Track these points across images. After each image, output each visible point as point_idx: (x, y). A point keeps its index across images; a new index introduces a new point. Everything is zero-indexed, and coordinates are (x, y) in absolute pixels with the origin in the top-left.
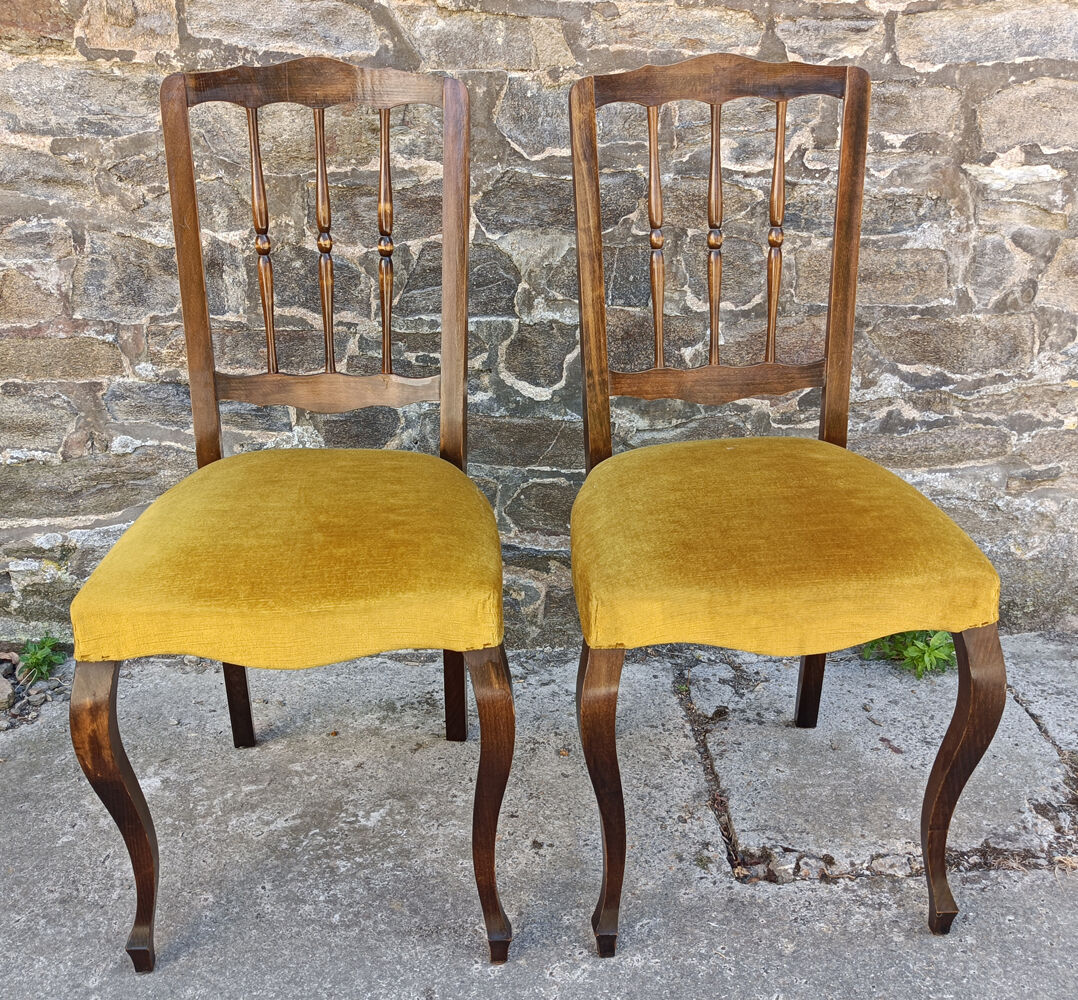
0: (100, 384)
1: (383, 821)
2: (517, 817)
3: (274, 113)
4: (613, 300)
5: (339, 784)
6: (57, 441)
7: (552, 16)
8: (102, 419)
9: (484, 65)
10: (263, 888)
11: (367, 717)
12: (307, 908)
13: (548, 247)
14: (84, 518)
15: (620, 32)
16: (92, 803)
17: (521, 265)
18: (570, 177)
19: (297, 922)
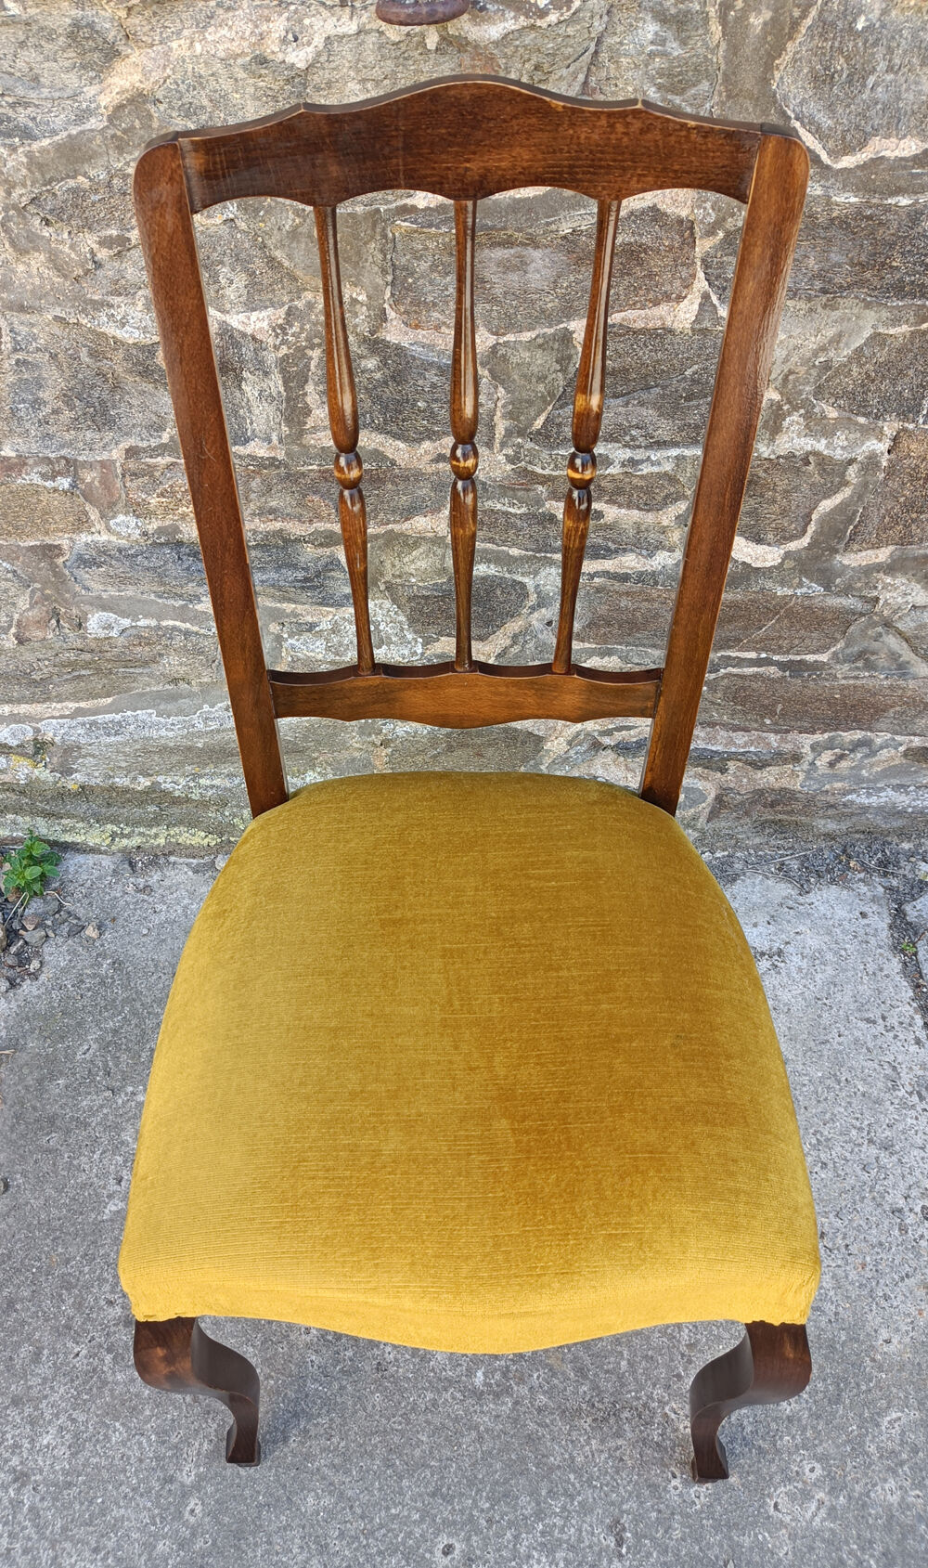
0: (58, 547)
6: (5, 619)
8: (68, 591)
13: (830, 333)
14: (59, 706)
17: (774, 364)
18: (904, 201)
19: (430, 1382)
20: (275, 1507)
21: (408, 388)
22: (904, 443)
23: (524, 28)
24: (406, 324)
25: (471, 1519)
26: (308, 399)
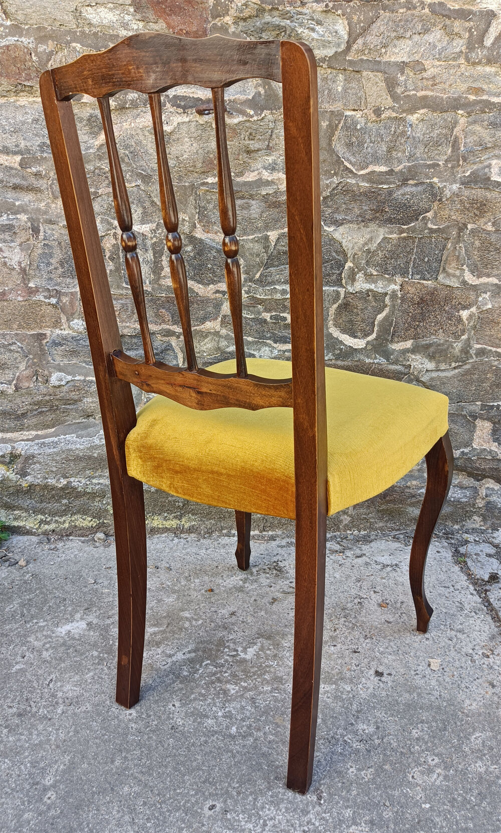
0: (45, 335)
1: (257, 655)
2: (359, 652)
3: (178, 139)
4: (412, 275)
5: (220, 627)
6: (12, 376)
7: (378, 71)
8: (45, 360)
9: (327, 106)
10: (174, 705)
11: (232, 578)
12: (210, 721)
13: (368, 236)
14: (27, 433)
15: (425, 82)
16: (36, 640)
17: (348, 249)
18: (385, 187)
19: (204, 733)
20: (103, 793)
21: (204, 258)
22: (407, 287)
23: (246, 121)
24: (204, 231)
25: (227, 792)
26: (163, 263)
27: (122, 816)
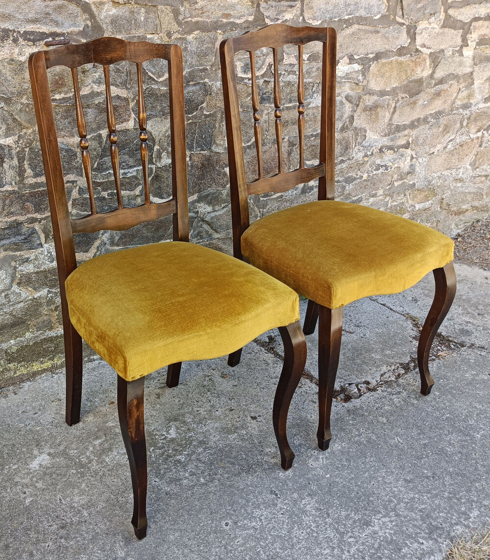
1: (178, 433)
2: (233, 410)
4: (196, 149)
7: (167, 5)
9: (135, 32)
15: (197, 12)
16: (22, 479)
17: (156, 137)
22: (193, 158)
25: (228, 513)
26: (25, 167)
27: (183, 552)
